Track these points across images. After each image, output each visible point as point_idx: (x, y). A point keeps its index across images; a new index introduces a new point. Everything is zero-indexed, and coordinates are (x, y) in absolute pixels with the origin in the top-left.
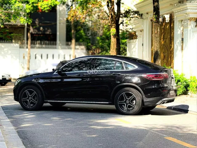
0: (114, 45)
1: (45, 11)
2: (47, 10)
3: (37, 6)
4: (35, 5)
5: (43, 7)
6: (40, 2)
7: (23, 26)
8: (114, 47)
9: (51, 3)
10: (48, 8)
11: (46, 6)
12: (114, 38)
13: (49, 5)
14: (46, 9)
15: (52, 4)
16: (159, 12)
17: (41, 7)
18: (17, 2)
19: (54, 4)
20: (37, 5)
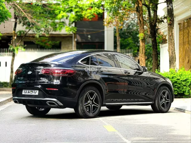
0: (142, 49)
1: (89, 19)
2: (91, 18)
3: (81, 15)
4: (78, 14)
5: (87, 15)
6: (83, 11)
7: (70, 36)
8: (142, 52)
9: (94, 12)
10: (92, 17)
11: (89, 15)
12: (143, 43)
13: (92, 14)
14: (89, 18)
15: (96, 12)
16: (173, 14)
17: (85, 15)
18: (62, 12)
19: (97, 13)
20: (80, 13)
